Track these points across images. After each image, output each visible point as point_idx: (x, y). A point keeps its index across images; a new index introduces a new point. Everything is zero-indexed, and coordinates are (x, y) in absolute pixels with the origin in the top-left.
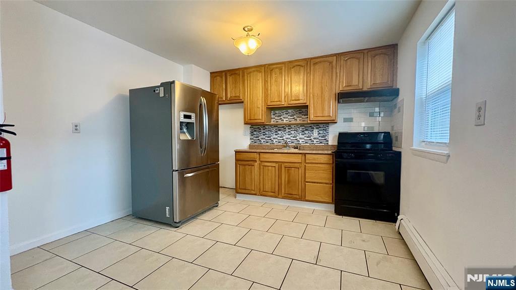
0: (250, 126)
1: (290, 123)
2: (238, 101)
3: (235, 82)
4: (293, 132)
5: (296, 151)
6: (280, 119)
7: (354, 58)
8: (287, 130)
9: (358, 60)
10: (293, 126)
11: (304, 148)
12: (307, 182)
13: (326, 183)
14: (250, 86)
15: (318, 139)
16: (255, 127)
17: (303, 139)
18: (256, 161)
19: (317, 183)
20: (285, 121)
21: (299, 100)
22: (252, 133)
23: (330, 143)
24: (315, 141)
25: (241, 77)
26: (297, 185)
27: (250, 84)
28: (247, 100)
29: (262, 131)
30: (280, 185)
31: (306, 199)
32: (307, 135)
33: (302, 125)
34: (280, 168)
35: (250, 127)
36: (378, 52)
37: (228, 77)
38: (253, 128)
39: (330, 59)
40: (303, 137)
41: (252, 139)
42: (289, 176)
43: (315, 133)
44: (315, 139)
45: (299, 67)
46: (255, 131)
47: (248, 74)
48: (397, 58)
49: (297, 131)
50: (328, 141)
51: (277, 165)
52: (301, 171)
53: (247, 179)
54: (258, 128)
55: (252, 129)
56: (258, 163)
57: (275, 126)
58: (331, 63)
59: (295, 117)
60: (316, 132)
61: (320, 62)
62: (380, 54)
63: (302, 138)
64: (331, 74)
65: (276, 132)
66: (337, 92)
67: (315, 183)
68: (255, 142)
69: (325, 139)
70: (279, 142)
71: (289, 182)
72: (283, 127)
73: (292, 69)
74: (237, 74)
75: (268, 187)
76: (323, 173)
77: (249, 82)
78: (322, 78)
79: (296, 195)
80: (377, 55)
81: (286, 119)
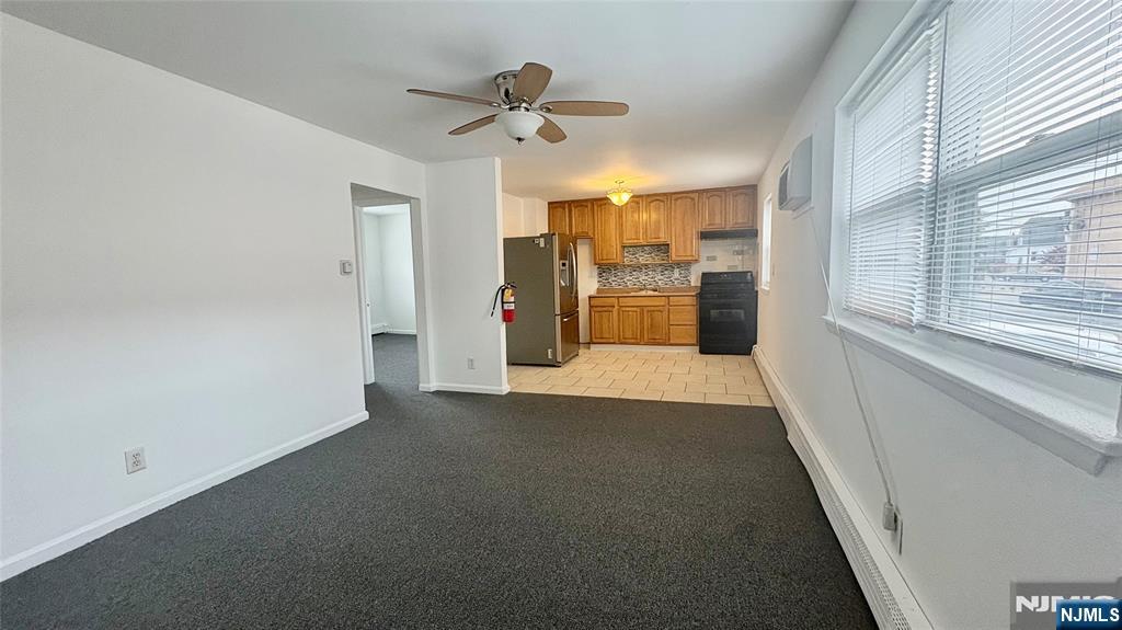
0: (597, 267)
1: (647, 262)
2: (587, 236)
3: (582, 214)
4: (650, 273)
5: (656, 293)
6: (635, 258)
7: (718, 196)
8: (644, 271)
9: (720, 199)
10: (650, 266)
11: (664, 290)
12: (671, 325)
13: (690, 325)
14: (601, 221)
15: (679, 279)
16: (604, 268)
17: (663, 280)
18: (614, 307)
19: (682, 325)
20: (642, 260)
21: (658, 238)
22: (601, 274)
23: (693, 284)
24: (676, 281)
25: (589, 209)
26: (661, 329)
27: (601, 218)
28: (597, 236)
29: (613, 273)
30: (642, 330)
31: (672, 342)
32: (667, 276)
33: (661, 265)
34: (642, 313)
35: (598, 269)
36: (739, 191)
37: (573, 209)
38: (601, 268)
39: (692, 195)
40: (662, 277)
41: (601, 281)
42: (652, 319)
43: (676, 274)
44: (676, 279)
45: (658, 202)
46: (604, 272)
47: (597, 206)
49: (655, 271)
50: (690, 282)
51: (638, 310)
52: (665, 314)
53: (604, 327)
54: (608, 269)
55: (600, 270)
56: (616, 308)
57: (629, 266)
58: (693, 199)
59: (652, 255)
60: (677, 271)
61: (682, 198)
62: (742, 194)
63: (660, 279)
64: (693, 212)
65: (631, 273)
66: (701, 230)
67: (679, 325)
68: (605, 286)
69: (687, 280)
70: (635, 285)
71: (652, 326)
72: (639, 267)
73: (651, 204)
74: (583, 206)
75: (629, 334)
76: (688, 315)
77: (599, 216)
78: (684, 215)
79: (660, 339)
80: (739, 194)
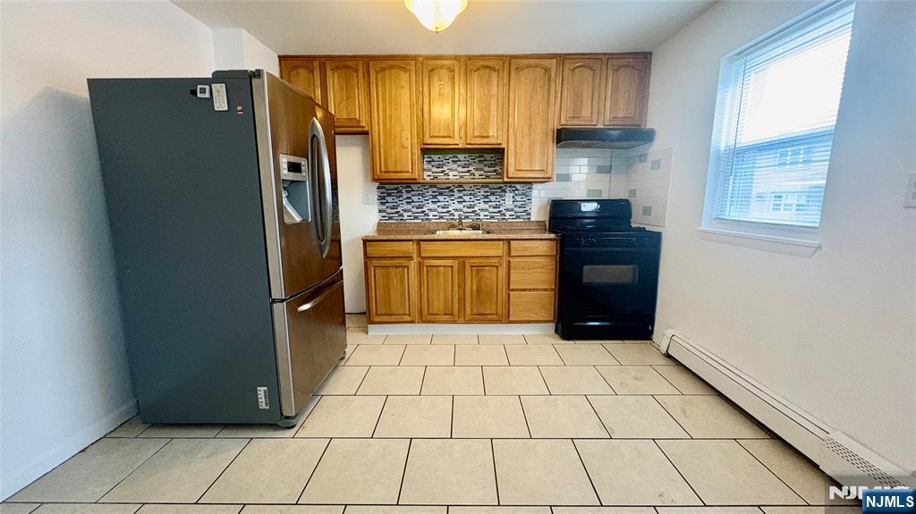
0: (378, 184)
1: (461, 180)
2: (354, 129)
3: (347, 86)
4: (467, 198)
5: (479, 234)
6: (443, 172)
7: (587, 68)
8: (457, 194)
9: (591, 73)
10: (467, 187)
12: (512, 290)
13: (545, 290)
14: (384, 99)
15: (512, 210)
16: (390, 187)
17: (487, 210)
18: (410, 258)
19: (530, 290)
20: (453, 176)
21: (487, 137)
22: (383, 198)
23: (533, 218)
24: (508, 214)
25: (361, 75)
26: (495, 297)
27: (384, 93)
28: (377, 131)
29: (405, 196)
30: (462, 300)
31: (511, 319)
32: (494, 204)
33: (484, 185)
34: (462, 268)
35: (378, 188)
36: (625, 62)
37: (329, 73)
38: (384, 188)
39: (546, 62)
40: (486, 206)
41: (384, 211)
42: (479, 281)
43: (508, 200)
44: (508, 210)
45: (488, 71)
46: (389, 195)
47: (377, 72)
48: (650, 78)
49: (474, 195)
50: (529, 214)
51: (455, 263)
52: (502, 271)
53: (392, 294)
54: (396, 189)
55: (383, 190)
56: (416, 260)
57: (432, 185)
58: (547, 70)
59: (471, 168)
60: (509, 196)
61: (528, 67)
62: (627, 66)
63: (483, 209)
64: (546, 93)
65: (435, 197)
66: (557, 126)
67: (525, 290)
68: (391, 218)
69: (525, 211)
70: (441, 217)
71: (479, 291)
72: (448, 188)
73: (476, 73)
74: (350, 67)
75: (438, 305)
76: (539, 272)
77: (380, 90)
78: (531, 97)
79: (493, 314)
80: (622, 67)
81: (454, 173)
